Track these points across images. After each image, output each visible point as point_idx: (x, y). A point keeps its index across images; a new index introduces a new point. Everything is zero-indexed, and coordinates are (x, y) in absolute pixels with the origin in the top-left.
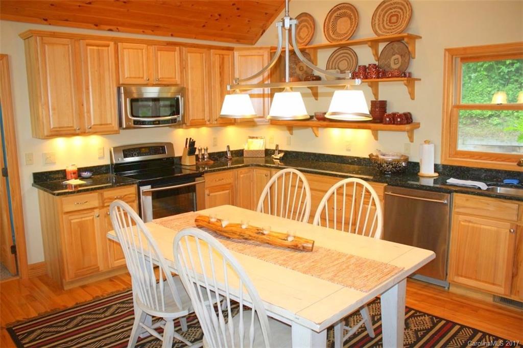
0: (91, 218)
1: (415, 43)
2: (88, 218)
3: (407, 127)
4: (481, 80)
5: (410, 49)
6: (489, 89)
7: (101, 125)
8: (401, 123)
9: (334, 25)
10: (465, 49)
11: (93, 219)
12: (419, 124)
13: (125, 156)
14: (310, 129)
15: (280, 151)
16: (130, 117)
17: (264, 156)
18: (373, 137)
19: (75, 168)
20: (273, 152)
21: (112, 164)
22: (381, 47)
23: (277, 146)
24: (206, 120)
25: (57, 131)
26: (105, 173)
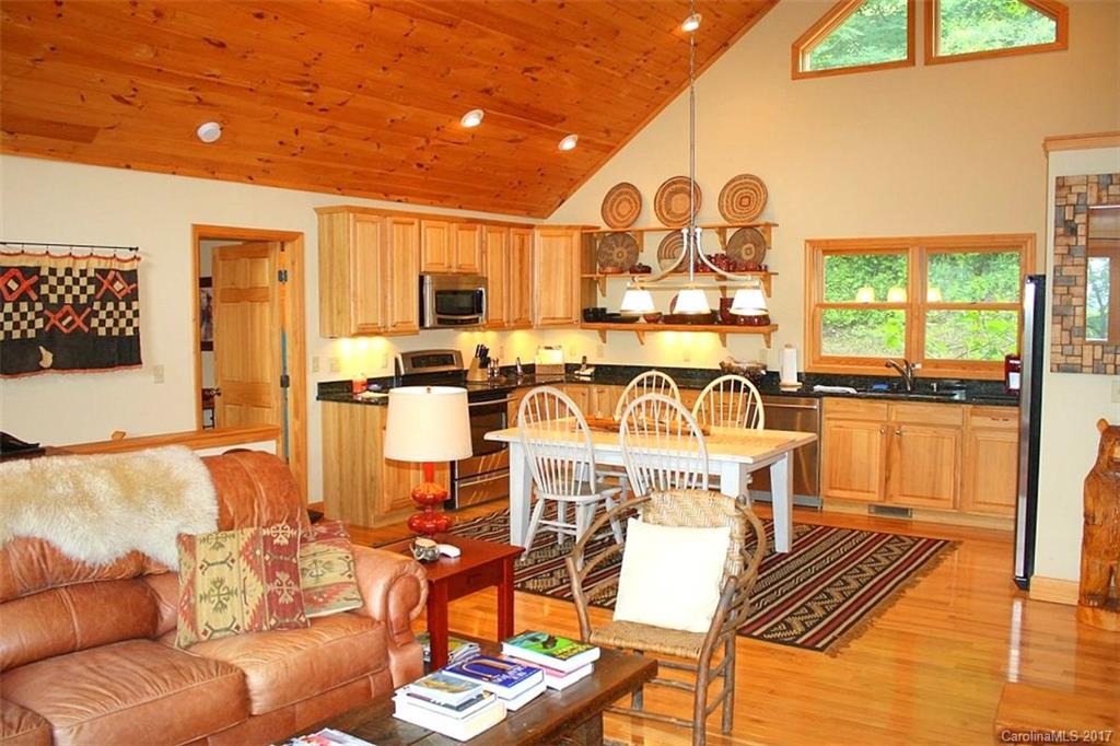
1: (770, 231)
3: (766, 329)
4: (837, 266)
5: (766, 238)
6: (851, 280)
7: (403, 322)
8: (759, 324)
9: (668, 201)
10: (827, 241)
12: (777, 325)
14: (634, 333)
15: (589, 366)
17: (564, 372)
18: (720, 342)
19: (361, 379)
20: (578, 367)
21: (398, 376)
22: (730, 233)
23: (585, 358)
24: (504, 320)
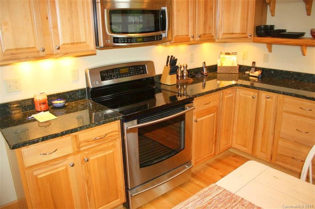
0: (64, 168)
2: (60, 169)
7: (73, 44)
11: (66, 169)
13: (103, 79)
16: (109, 34)
17: (238, 72)
19: (44, 97)
21: (88, 88)
24: (190, 36)
25: (12, 54)
26: (81, 99)
